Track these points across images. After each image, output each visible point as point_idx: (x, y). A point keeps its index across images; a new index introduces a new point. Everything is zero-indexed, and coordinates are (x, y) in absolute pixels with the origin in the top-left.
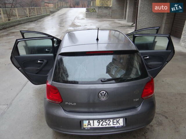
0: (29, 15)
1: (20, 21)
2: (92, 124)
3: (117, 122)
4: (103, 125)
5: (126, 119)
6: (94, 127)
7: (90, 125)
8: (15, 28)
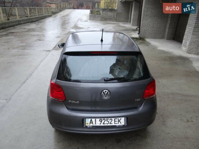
0: (29, 15)
1: (20, 21)
2: (94, 123)
3: (119, 121)
4: (105, 124)
5: (127, 118)
6: (96, 125)
7: (92, 123)
8: (14, 28)
